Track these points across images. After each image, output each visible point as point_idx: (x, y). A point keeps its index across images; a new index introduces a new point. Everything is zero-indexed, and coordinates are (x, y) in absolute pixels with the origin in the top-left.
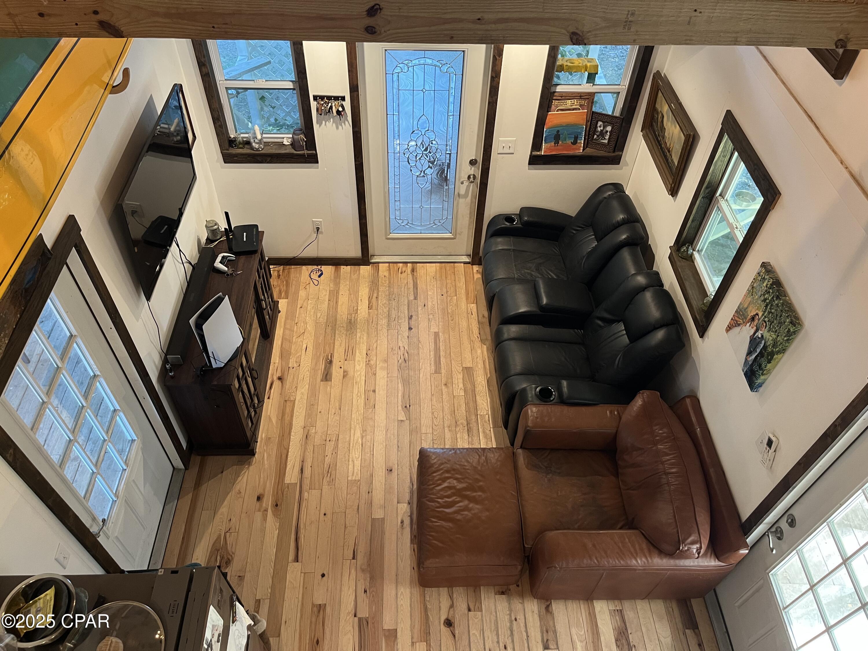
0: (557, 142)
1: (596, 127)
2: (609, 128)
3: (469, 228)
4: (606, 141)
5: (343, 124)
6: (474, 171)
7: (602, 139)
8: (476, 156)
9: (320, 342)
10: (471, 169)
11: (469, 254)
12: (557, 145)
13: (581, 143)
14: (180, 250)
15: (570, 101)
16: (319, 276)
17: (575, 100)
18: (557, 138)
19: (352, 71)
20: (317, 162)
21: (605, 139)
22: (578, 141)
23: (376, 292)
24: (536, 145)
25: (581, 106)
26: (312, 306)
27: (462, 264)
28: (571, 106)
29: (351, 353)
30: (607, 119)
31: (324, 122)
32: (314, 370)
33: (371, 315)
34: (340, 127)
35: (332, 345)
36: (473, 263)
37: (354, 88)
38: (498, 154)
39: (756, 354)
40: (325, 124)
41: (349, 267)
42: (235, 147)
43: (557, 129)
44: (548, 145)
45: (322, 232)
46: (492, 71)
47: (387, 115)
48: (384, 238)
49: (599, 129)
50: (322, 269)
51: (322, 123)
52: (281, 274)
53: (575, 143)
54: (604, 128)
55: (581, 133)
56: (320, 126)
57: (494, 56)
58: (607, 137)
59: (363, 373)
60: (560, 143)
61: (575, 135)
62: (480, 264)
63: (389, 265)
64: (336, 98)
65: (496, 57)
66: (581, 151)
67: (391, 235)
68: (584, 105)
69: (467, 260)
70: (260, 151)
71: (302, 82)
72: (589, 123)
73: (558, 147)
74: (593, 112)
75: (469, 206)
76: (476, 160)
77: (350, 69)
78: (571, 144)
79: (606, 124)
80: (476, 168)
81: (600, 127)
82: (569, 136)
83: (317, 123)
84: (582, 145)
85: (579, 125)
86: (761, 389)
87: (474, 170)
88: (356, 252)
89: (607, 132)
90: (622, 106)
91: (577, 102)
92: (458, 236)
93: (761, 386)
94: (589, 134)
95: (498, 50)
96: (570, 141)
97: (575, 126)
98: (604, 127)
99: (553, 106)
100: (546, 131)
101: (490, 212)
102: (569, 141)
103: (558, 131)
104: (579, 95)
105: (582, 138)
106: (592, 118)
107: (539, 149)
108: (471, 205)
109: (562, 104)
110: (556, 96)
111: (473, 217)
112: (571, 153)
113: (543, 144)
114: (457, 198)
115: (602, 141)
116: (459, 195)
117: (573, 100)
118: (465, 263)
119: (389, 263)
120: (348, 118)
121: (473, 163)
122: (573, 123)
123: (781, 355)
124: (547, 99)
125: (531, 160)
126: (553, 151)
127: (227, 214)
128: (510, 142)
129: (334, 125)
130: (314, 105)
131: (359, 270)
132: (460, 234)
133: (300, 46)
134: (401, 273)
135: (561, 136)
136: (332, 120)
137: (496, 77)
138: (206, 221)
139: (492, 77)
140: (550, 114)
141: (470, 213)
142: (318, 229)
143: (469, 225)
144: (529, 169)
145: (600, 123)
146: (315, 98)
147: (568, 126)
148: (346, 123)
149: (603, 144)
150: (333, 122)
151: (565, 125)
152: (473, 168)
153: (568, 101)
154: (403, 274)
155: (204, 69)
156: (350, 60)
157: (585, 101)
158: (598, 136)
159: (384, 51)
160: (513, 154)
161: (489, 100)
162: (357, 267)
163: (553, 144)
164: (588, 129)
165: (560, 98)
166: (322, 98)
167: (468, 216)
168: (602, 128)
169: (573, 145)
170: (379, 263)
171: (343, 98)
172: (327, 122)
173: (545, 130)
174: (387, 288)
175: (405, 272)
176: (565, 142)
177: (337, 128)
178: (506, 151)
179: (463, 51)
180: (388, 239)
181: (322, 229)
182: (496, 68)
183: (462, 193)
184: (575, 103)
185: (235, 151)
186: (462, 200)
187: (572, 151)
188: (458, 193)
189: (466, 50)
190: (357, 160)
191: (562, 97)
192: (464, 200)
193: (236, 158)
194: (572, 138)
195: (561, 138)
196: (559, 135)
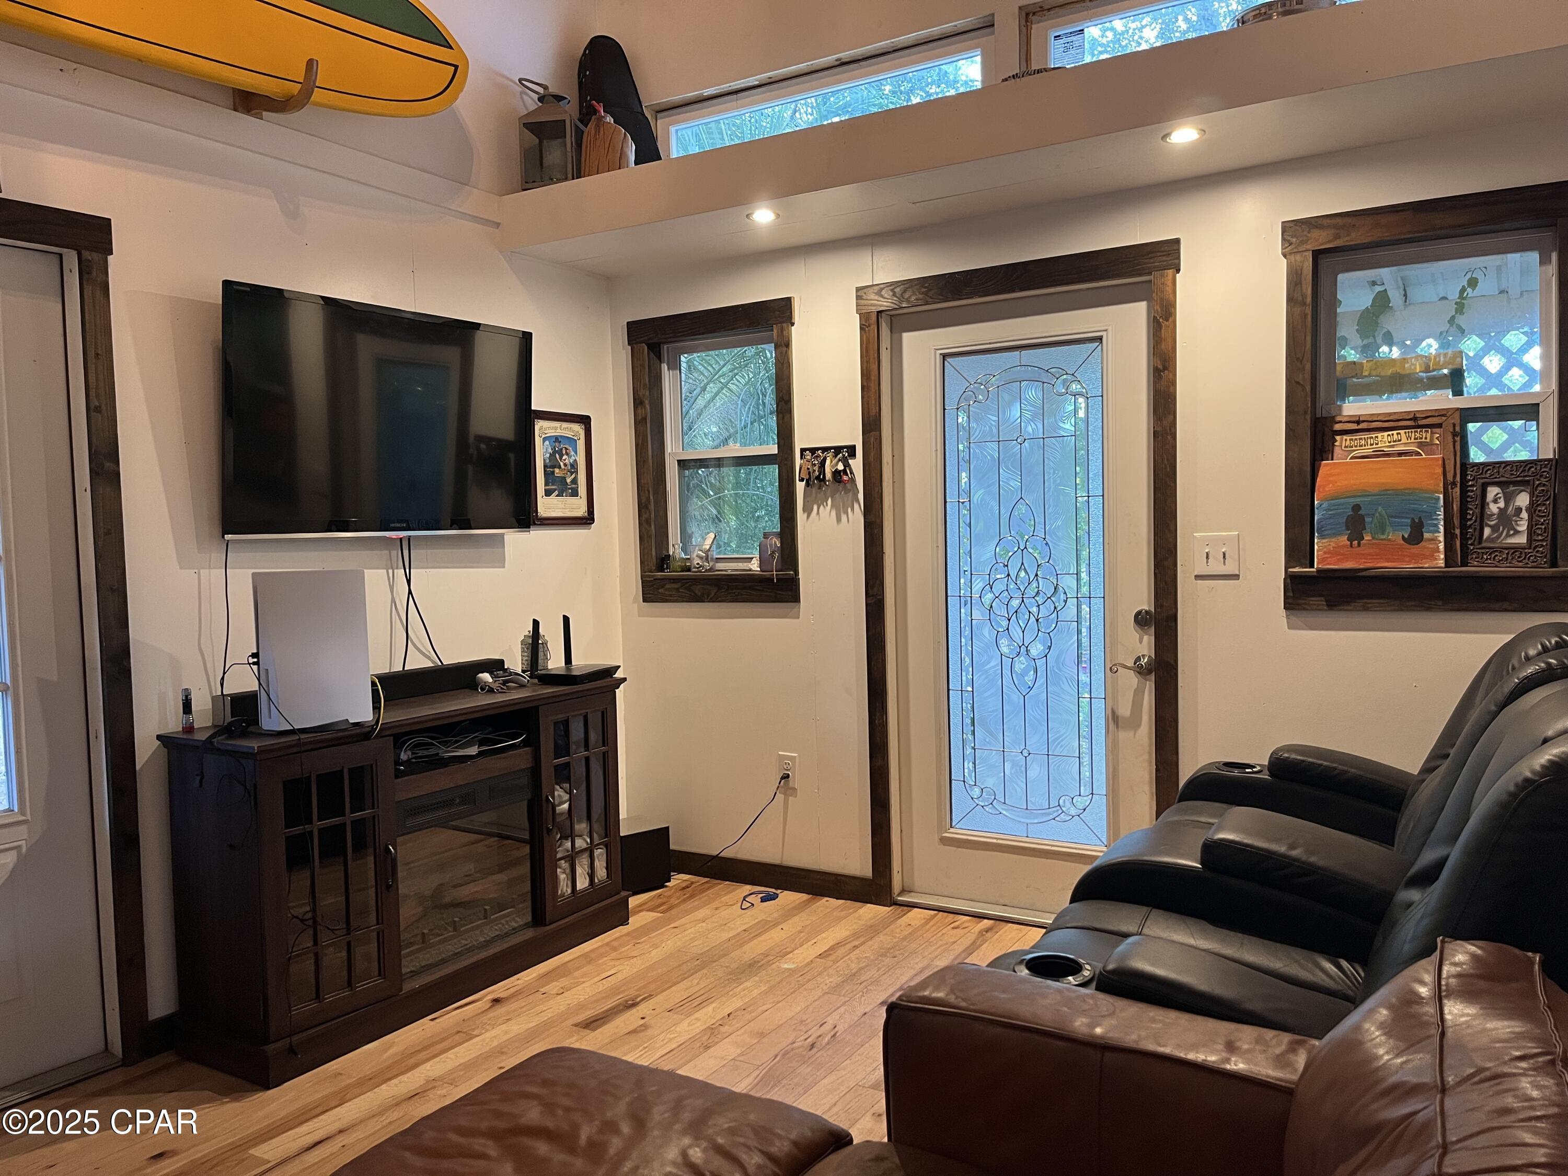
0: (1356, 537)
1: (1483, 504)
2: (1523, 500)
4: (1522, 539)
5: (849, 510)
6: (1150, 647)
7: (1508, 536)
8: (1149, 603)
9: (649, 975)
10: (1141, 642)
12: (1359, 545)
13: (1435, 540)
14: (410, 592)
15: (1386, 434)
16: (763, 900)
17: (1402, 432)
18: (1355, 524)
19: (869, 387)
20: (799, 601)
21: (1517, 532)
22: (1426, 535)
24: (1298, 545)
25: (1421, 445)
28: (1393, 446)
29: (694, 1005)
30: (1512, 474)
31: (815, 507)
32: (581, 1007)
34: (844, 518)
35: (670, 984)
37: (872, 425)
38: (1198, 577)
40: (818, 512)
41: (840, 902)
42: (667, 569)
43: (1356, 501)
44: (1334, 545)
45: (794, 789)
48: (935, 840)
49: (1494, 508)
51: (812, 510)
53: (1415, 539)
54: (1507, 502)
55: (1431, 514)
56: (808, 516)
58: (1523, 526)
59: (681, 1040)
60: (1367, 537)
61: (1413, 520)
63: (936, 915)
64: (838, 450)
65: (1158, 322)
66: (1441, 563)
67: (952, 830)
68: (1431, 444)
70: (701, 572)
71: (783, 418)
72: (1458, 490)
73: (1360, 550)
74: (1466, 461)
76: (1148, 613)
77: (865, 384)
78: (1402, 542)
79: (1512, 488)
81: (1495, 501)
82: (1391, 519)
83: (804, 510)
84: (1441, 546)
85: (1425, 491)
87: (1146, 642)
88: (858, 861)
89: (1519, 510)
91: (1408, 437)
94: (1461, 519)
95: (1162, 306)
96: (1400, 534)
97: (1409, 494)
98: (1509, 499)
99: (1336, 448)
100: (1320, 506)
102: (1396, 536)
103: (1357, 508)
104: (1411, 416)
105: (1436, 526)
106: (1463, 476)
107: (1309, 556)
109: (1364, 441)
110: (1340, 422)
112: (1407, 566)
113: (1318, 542)
114: (1112, 727)
115: (1509, 540)
116: (1117, 717)
117: (1395, 432)
119: (940, 910)
120: (858, 496)
121: (1141, 620)
122: (1402, 487)
125: (1290, 594)
126: (1346, 558)
127: (566, 620)
128: (1224, 540)
129: (834, 513)
130: (799, 467)
133: (785, 349)
134: (955, 928)
135: (1368, 520)
136: (829, 502)
137: (1165, 368)
140: (1329, 466)
142: (786, 777)
144: (1289, 628)
145: (1493, 491)
146: (802, 454)
147: (1388, 493)
148: (856, 506)
149: (1515, 548)
150: (832, 506)
151: (1377, 491)
152: (1146, 638)
153: (1379, 435)
154: (958, 930)
155: (639, 411)
156: (865, 364)
157: (1432, 433)
158: (1494, 528)
159: (941, 359)
160: (1236, 577)
161: (1154, 428)
162: (858, 904)
163: (1344, 539)
164: (1454, 505)
165: (1354, 426)
166: (813, 451)
168: (1502, 504)
169: (1407, 546)
170: (913, 905)
171: (852, 450)
172: (822, 507)
173: (1315, 503)
174: (896, 940)
175: (964, 928)
176: (1382, 537)
177: (839, 520)
178: (1216, 567)
179: (1100, 339)
180: (946, 841)
181: (795, 782)
182: (1163, 347)
183: (1125, 710)
184: (1404, 440)
185: (666, 574)
186: (1124, 736)
187: (1410, 562)
188: (1113, 712)
189: (1104, 334)
190: (871, 593)
191: (1358, 422)
192: (1131, 734)
193: (661, 590)
194: (1403, 525)
195: (1367, 526)
196: (1362, 518)
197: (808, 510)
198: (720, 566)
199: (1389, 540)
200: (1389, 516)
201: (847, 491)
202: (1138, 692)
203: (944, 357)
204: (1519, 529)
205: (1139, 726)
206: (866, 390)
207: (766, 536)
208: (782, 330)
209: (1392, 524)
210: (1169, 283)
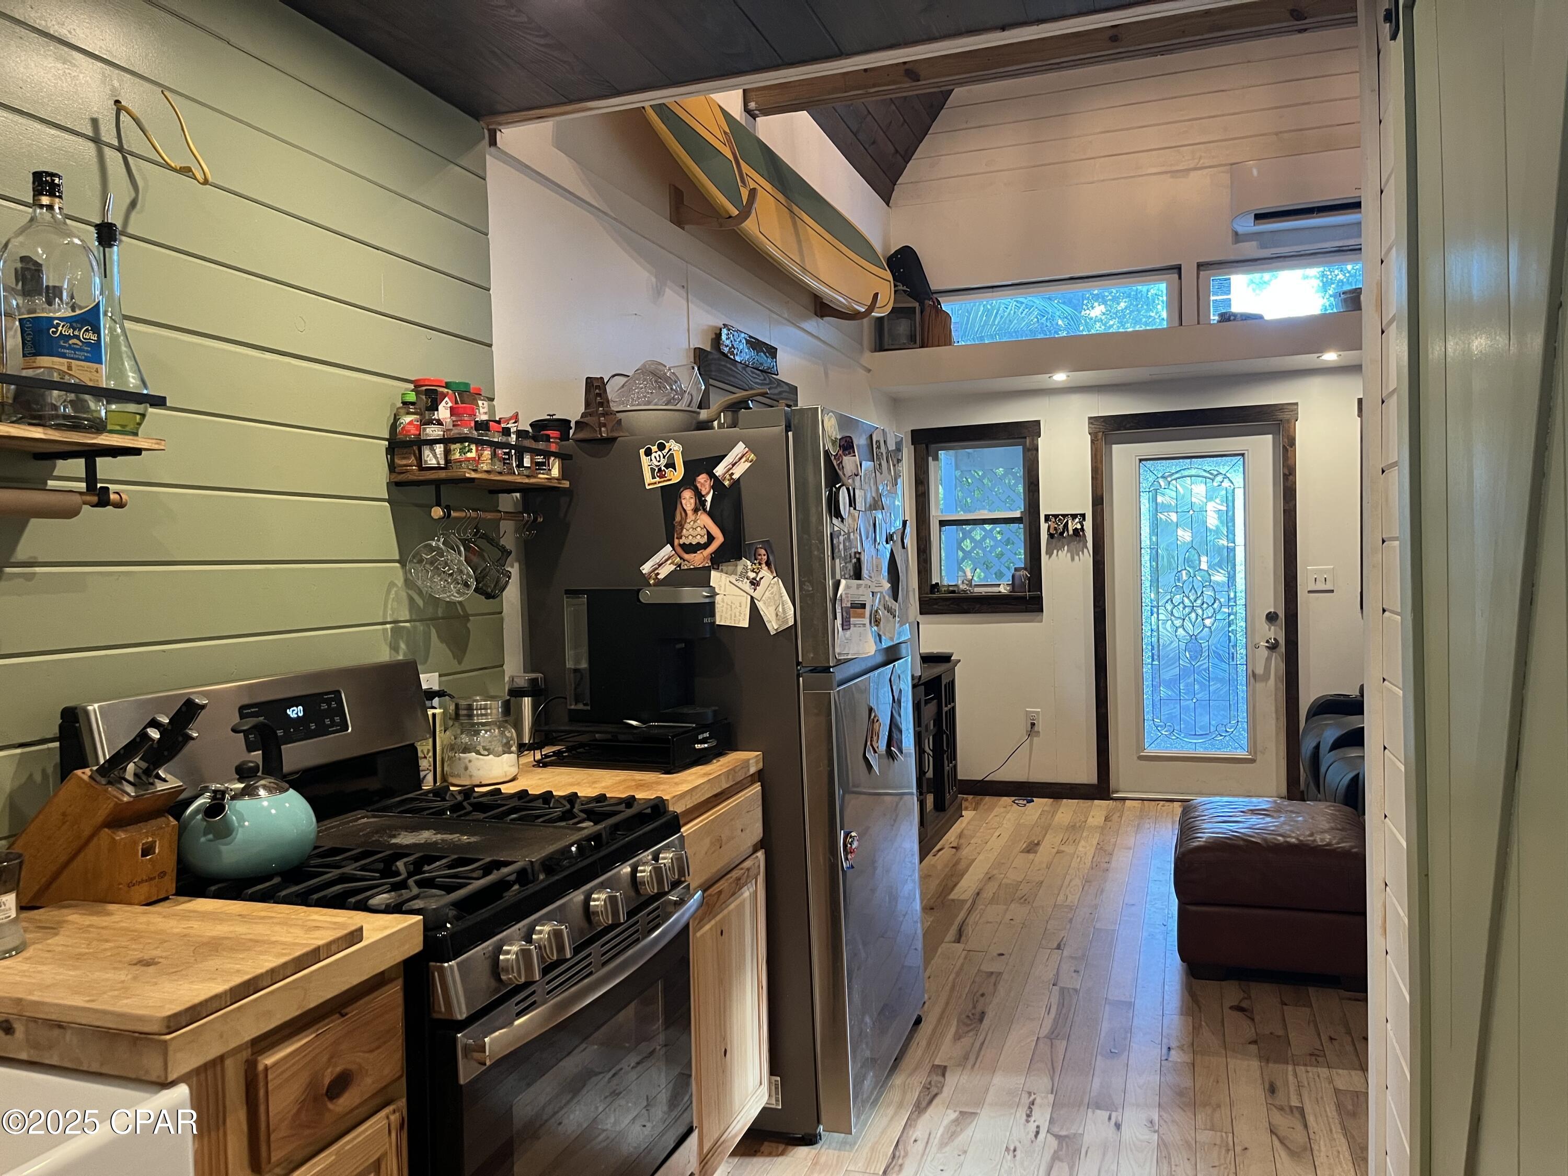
3: (1277, 741)
5: (1082, 554)
6: (1275, 633)
8: (1275, 607)
10: (1270, 630)
16: (1027, 804)
19: (1096, 478)
20: (1042, 611)
23: (1118, 813)
26: (1014, 817)
31: (1055, 552)
33: (1109, 824)
34: (1076, 558)
37: (1098, 501)
38: (1310, 592)
40: (1057, 555)
41: (1076, 801)
42: (938, 592)
45: (1039, 732)
46: (1283, 466)
48: (1135, 756)
50: (1033, 800)
51: (1053, 553)
56: (1050, 557)
57: (1284, 446)
59: (1091, 853)
64: (1074, 516)
65: (1286, 448)
67: (1144, 752)
70: (968, 595)
71: (1033, 495)
75: (1272, 699)
76: (1275, 613)
80: (1277, 625)
83: (1047, 553)
87: (1275, 630)
88: (1087, 774)
92: (1259, 756)
95: (1288, 439)
101: (1307, 698)
108: (1276, 695)
111: (1282, 719)
114: (1252, 681)
116: (1254, 675)
119: (1143, 800)
120: (1088, 540)
121: (1271, 618)
128: (1325, 571)
129: (1069, 555)
130: (1044, 527)
131: (1091, 803)
132: (1262, 752)
133: (1035, 452)
134: (1163, 806)
136: (1066, 548)
137: (1290, 474)
139: (1285, 475)
141: (1277, 711)
142: (1033, 725)
143: (1277, 734)
146: (1047, 518)
148: (1085, 550)
150: (1068, 551)
152: (1273, 627)
155: (920, 488)
156: (1094, 464)
159: (1138, 461)
160: (1332, 591)
162: (1088, 800)
166: (1056, 516)
167: (1274, 715)
170: (1124, 799)
171: (1083, 516)
172: (1060, 552)
174: (1138, 812)
177: (1073, 559)
178: (1320, 586)
179: (1243, 455)
180: (1141, 758)
181: (1040, 727)
182: (1289, 462)
183: (1260, 671)
185: (936, 595)
186: (1260, 686)
188: (1253, 672)
189: (1246, 452)
190: (1097, 604)
192: (1264, 684)
193: (936, 606)
197: (1049, 553)
198: (976, 590)
201: (1080, 541)
202: (1268, 659)
203: (1141, 460)
205: (1269, 678)
207: (1016, 569)
208: (1033, 440)
210: (1293, 427)
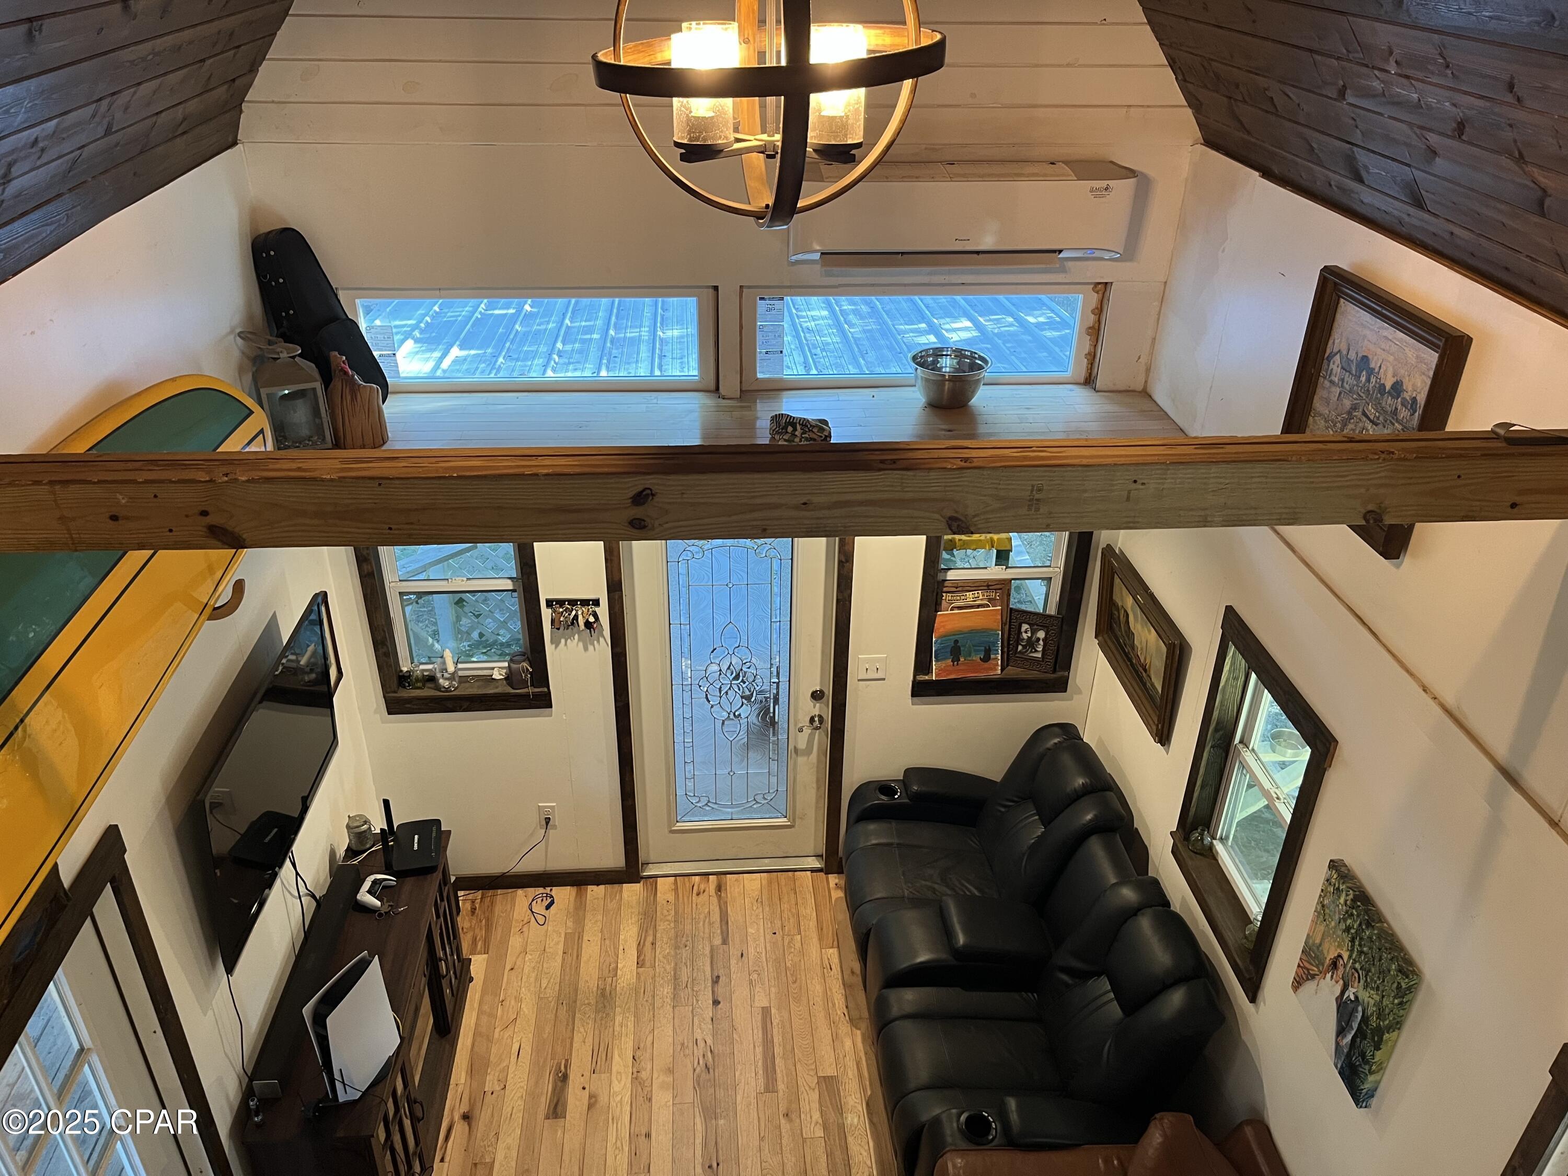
0: (956, 659)
1: (1020, 633)
2: (1041, 634)
3: (817, 808)
4: (1039, 655)
5: (595, 642)
6: (820, 708)
7: (1031, 652)
8: (821, 684)
9: (545, 1036)
10: (814, 707)
11: (820, 854)
12: (957, 664)
13: (996, 658)
15: (971, 593)
16: (548, 907)
17: (980, 592)
18: (955, 652)
19: (611, 560)
20: (551, 707)
21: (1036, 651)
22: (992, 656)
23: (651, 932)
24: (922, 663)
25: (990, 600)
26: (533, 965)
27: (809, 873)
28: (975, 601)
29: (604, 1058)
30: (1037, 620)
31: (563, 641)
32: (532, 1096)
33: (642, 978)
34: (591, 648)
35: (568, 1041)
36: (827, 870)
37: (615, 586)
38: (859, 680)
39: (1353, 1032)
40: (566, 644)
41: (602, 887)
42: (409, 686)
43: (956, 637)
44: (943, 664)
45: (555, 826)
46: (840, 552)
47: (670, 624)
48: (666, 831)
49: (1025, 636)
50: (553, 893)
51: (560, 642)
52: (477, 906)
53: (987, 658)
54: (1032, 634)
55: (995, 643)
56: (556, 647)
58: (1040, 648)
59: (627, 1098)
60: (962, 659)
61: (986, 647)
62: (840, 871)
63: (676, 880)
64: (585, 603)
66: (999, 672)
67: (678, 824)
68: (995, 599)
69: (817, 864)
70: (451, 691)
71: (528, 579)
72: (1008, 626)
74: (1011, 609)
75: (815, 769)
76: (821, 691)
77: (608, 557)
78: (979, 660)
79: (1036, 627)
80: (823, 705)
81: (1026, 632)
83: (552, 642)
84: (999, 662)
85: (992, 630)
86: (1374, 1102)
87: (820, 707)
88: (614, 858)
89: (1038, 639)
90: (1058, 599)
91: (983, 595)
92: (798, 822)
93: (1373, 1096)
94: (1009, 644)
96: (979, 656)
97: (984, 632)
98: (1033, 632)
99: (944, 602)
100: (936, 641)
101: (852, 779)
102: (977, 658)
103: (956, 642)
104: (985, 584)
105: (997, 650)
106: (1010, 619)
107: (928, 671)
108: (818, 767)
109: (958, 598)
110: (947, 587)
111: (823, 788)
112: (982, 675)
113: (934, 663)
114: (794, 755)
115: (1031, 655)
116: (796, 750)
117: (976, 592)
118: (813, 871)
119: (675, 876)
120: (604, 633)
121: (817, 696)
122: (980, 629)
123: (1396, 1033)
124: (933, 592)
125: (916, 689)
126: (950, 673)
128: (878, 660)
129: (581, 644)
130: (546, 614)
131: (621, 891)
132: (801, 818)
134: (698, 894)
135: (962, 648)
136: (576, 637)
137: (847, 561)
138: (349, 816)
139: (840, 562)
140: (940, 615)
141: (818, 780)
142: (548, 820)
143: (817, 802)
144: (912, 704)
145: (1025, 627)
146: (549, 603)
147: (973, 632)
148: (601, 640)
149: (1035, 660)
150: (579, 640)
151: (966, 630)
152: (818, 705)
153: (968, 593)
154: (701, 896)
155: (365, 567)
157: (996, 593)
158: (1024, 647)
160: (884, 679)
161: (837, 597)
162: (616, 886)
163: (949, 661)
164: (1006, 636)
165: (954, 589)
166: (561, 602)
167: (815, 785)
168: (1029, 635)
169: (982, 663)
170: (656, 876)
171: (596, 603)
172: (569, 640)
173: (934, 639)
174: (672, 925)
175: (704, 891)
177: (586, 649)
178: (872, 675)
180: (673, 830)
181: (556, 820)
182: (846, 548)
183: (802, 746)
184: (980, 596)
185: (408, 693)
187: (983, 673)
188: (795, 747)
191: (957, 588)
192: (805, 758)
193: (409, 706)
194: (981, 651)
195: (962, 653)
196: (959, 648)
197: (555, 642)
199: (972, 660)
200: (974, 646)
201: (594, 632)
204: (1038, 649)
205: (811, 752)
206: (609, 561)
209: (975, 651)
